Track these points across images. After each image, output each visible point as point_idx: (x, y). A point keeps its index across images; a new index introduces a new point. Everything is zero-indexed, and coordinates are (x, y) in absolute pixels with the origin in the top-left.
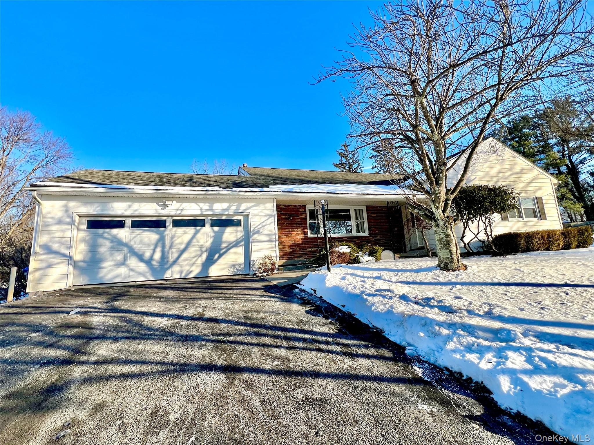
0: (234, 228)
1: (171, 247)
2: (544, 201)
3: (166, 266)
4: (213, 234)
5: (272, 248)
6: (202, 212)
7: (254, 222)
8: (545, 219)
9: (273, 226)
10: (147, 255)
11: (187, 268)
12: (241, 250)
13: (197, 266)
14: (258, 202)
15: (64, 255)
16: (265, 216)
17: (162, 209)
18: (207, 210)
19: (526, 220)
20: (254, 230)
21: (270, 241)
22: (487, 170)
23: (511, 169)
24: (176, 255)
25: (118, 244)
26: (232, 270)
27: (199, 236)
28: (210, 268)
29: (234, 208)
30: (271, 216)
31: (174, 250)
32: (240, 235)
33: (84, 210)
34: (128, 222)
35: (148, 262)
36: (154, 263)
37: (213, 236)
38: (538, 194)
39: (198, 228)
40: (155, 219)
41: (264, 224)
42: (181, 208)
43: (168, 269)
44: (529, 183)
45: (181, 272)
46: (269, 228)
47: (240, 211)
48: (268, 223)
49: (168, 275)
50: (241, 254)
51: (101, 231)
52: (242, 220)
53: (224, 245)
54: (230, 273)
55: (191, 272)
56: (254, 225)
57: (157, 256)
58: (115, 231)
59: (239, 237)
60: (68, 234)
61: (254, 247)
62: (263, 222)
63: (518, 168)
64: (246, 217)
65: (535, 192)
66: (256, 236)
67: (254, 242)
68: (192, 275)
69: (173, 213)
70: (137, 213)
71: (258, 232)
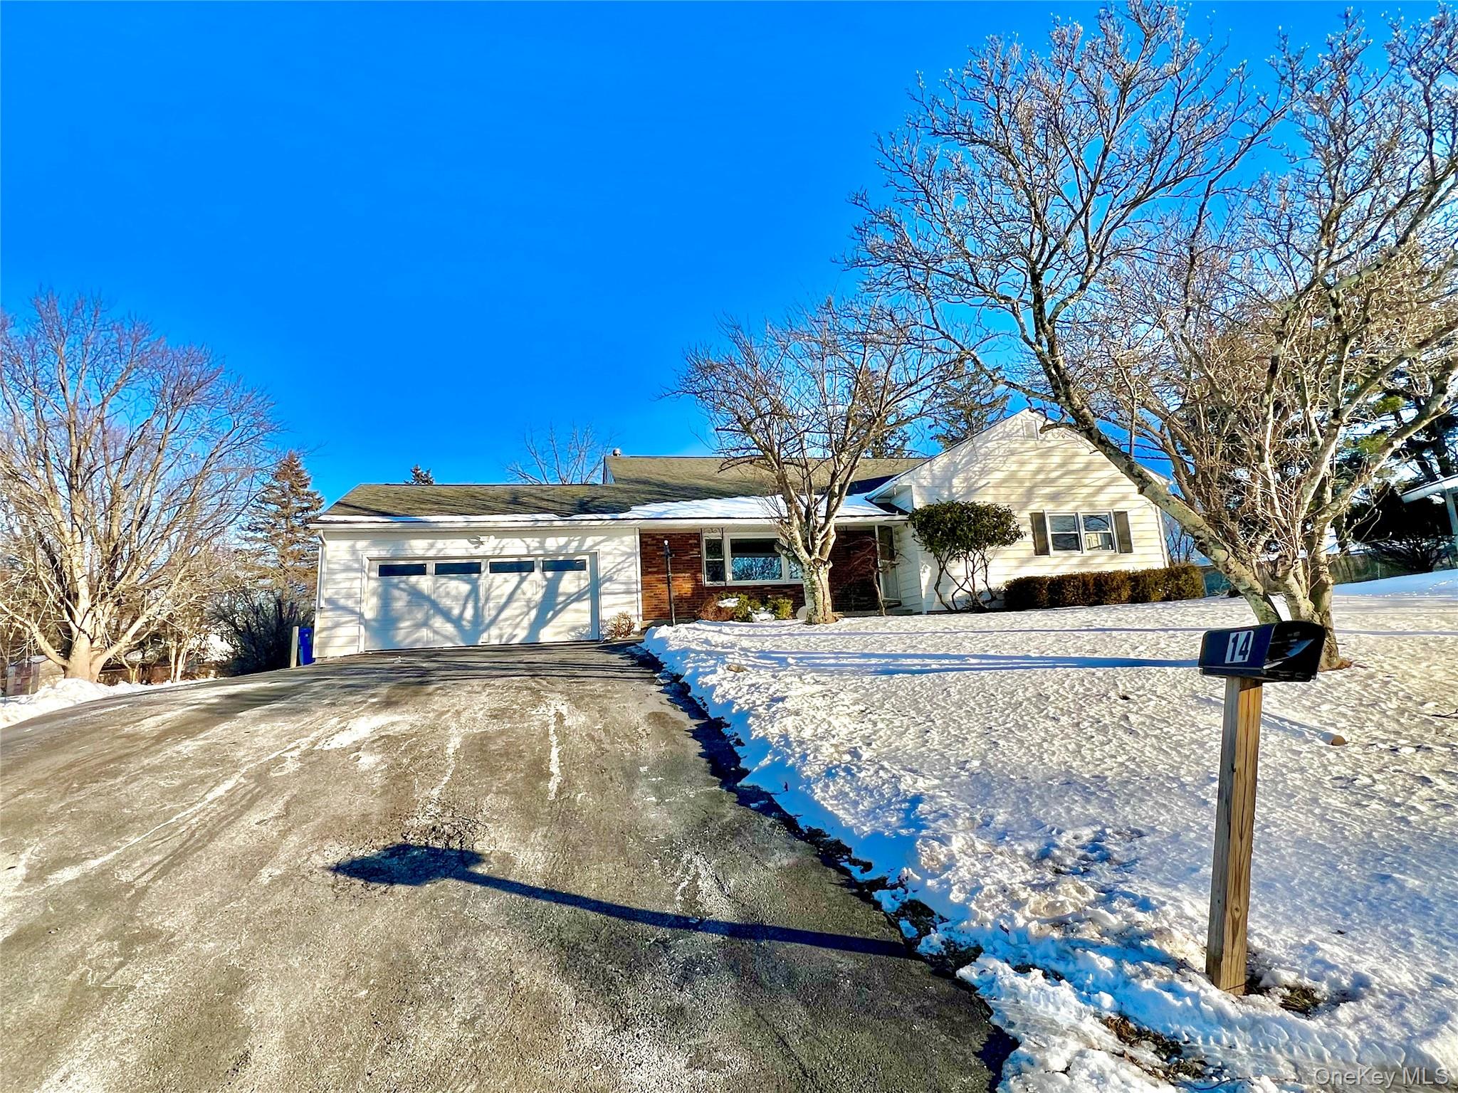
0: (576, 572)
1: (487, 600)
2: (1131, 520)
3: (481, 628)
4: (545, 583)
5: (632, 602)
6: (529, 551)
7: (605, 565)
8: (1130, 551)
9: (633, 571)
10: (456, 612)
11: (509, 630)
12: (586, 605)
13: (524, 628)
14: (609, 534)
15: (352, 612)
16: (622, 555)
17: (476, 548)
18: (536, 549)
19: (1087, 553)
20: (604, 576)
21: (628, 592)
22: (1014, 467)
23: (1062, 465)
24: (493, 613)
25: (417, 596)
26: (573, 634)
27: (525, 585)
28: (542, 631)
29: (575, 544)
30: (629, 555)
31: (491, 604)
32: (584, 583)
33: (375, 553)
34: (431, 567)
35: (457, 622)
36: (464, 623)
37: (546, 586)
38: (1119, 507)
39: (524, 574)
40: (465, 561)
41: (619, 567)
42: (501, 546)
43: (484, 631)
44: (1101, 488)
45: (501, 637)
46: (627, 574)
47: (584, 548)
48: (626, 565)
49: (483, 639)
50: (585, 612)
51: (395, 579)
52: (588, 561)
53: (561, 599)
54: (570, 638)
55: (515, 636)
56: (605, 568)
57: (469, 613)
58: (414, 579)
59: (582, 587)
60: (357, 584)
61: (605, 601)
62: (619, 564)
63: (1079, 463)
64: (594, 556)
65: (1114, 502)
66: (607, 584)
67: (604, 594)
68: (516, 641)
69: (489, 554)
70: (441, 555)
71: (610, 579)
